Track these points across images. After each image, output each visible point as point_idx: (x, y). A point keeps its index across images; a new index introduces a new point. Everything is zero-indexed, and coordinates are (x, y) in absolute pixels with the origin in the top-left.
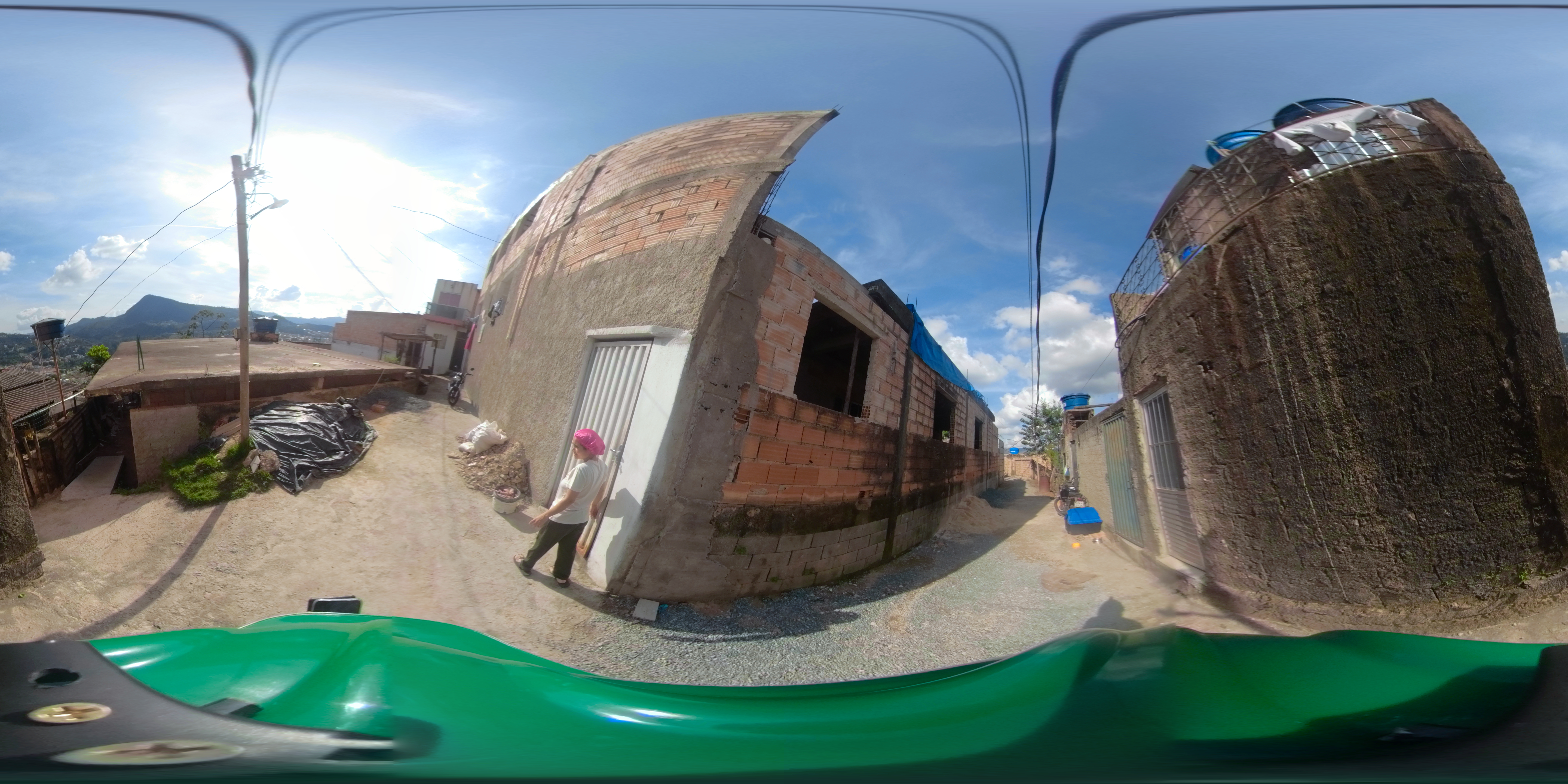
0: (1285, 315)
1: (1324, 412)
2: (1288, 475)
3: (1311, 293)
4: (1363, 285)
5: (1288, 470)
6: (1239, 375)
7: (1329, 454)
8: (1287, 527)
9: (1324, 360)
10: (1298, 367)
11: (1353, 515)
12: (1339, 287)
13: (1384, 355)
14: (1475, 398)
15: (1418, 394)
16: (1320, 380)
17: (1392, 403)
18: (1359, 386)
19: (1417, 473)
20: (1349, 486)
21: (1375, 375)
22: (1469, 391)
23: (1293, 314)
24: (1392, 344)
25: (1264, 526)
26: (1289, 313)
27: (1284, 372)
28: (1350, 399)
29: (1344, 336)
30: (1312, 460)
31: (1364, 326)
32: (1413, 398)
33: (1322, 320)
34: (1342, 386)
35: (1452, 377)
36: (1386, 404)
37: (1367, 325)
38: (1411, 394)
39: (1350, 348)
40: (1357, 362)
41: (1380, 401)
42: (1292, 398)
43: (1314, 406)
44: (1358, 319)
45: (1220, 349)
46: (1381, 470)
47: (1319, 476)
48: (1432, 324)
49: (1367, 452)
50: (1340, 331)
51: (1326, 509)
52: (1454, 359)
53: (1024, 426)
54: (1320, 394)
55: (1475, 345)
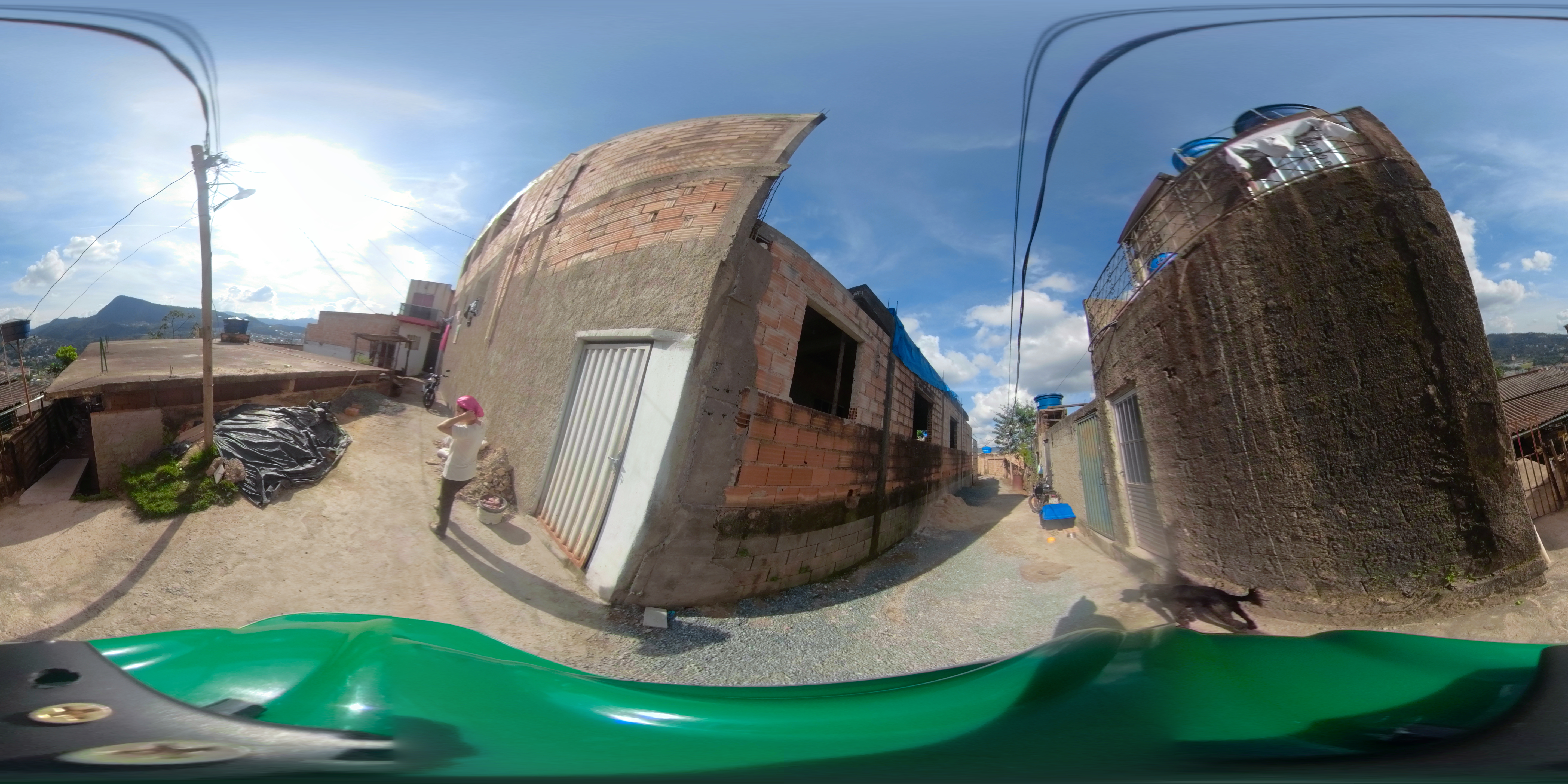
0: (1236, 328)
1: (1268, 415)
2: (1239, 470)
3: (1257, 309)
4: (1300, 301)
5: (1239, 465)
6: (1198, 381)
7: (1272, 452)
8: (1238, 517)
9: (1268, 369)
10: (1246, 375)
11: (1292, 508)
12: (1280, 303)
13: (1318, 364)
14: (1401, 404)
15: (1348, 400)
16: (1265, 387)
17: (1325, 408)
18: (1297, 392)
19: (1348, 472)
20: (1289, 481)
21: (1310, 383)
22: (1395, 397)
23: (1243, 328)
24: (1325, 354)
25: (1219, 515)
26: (1239, 327)
27: (1235, 379)
28: (1289, 403)
29: (1284, 348)
30: (1258, 457)
31: (1301, 338)
32: (1344, 404)
33: (1266, 333)
34: (1283, 392)
35: (1379, 385)
36: (1320, 408)
37: (1303, 338)
38: (1342, 399)
39: (1289, 358)
40: (1295, 371)
41: (1315, 406)
42: (1242, 402)
43: (1260, 410)
44: (1296, 332)
45: (1182, 357)
46: (1315, 468)
47: (1264, 472)
48: (1361, 335)
49: (1304, 451)
50: (1281, 343)
51: (1270, 501)
52: (1381, 367)
53: (997, 425)
54: (1264, 399)
55: (1400, 353)
